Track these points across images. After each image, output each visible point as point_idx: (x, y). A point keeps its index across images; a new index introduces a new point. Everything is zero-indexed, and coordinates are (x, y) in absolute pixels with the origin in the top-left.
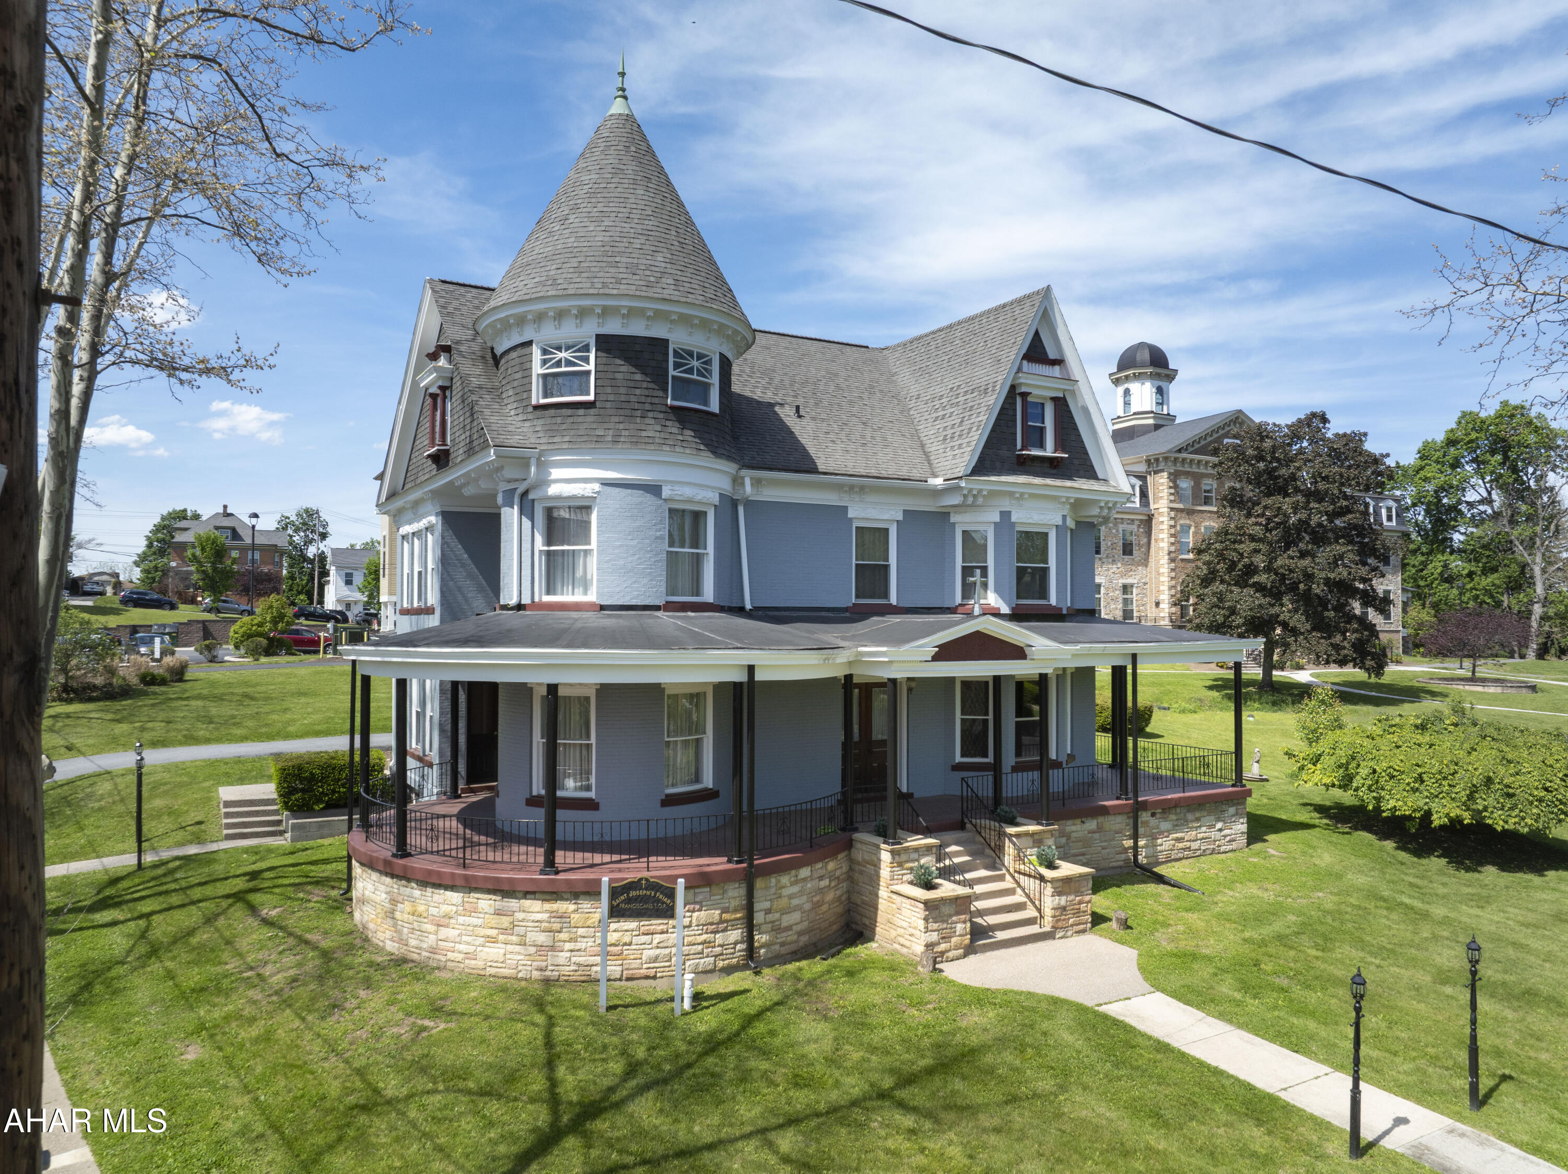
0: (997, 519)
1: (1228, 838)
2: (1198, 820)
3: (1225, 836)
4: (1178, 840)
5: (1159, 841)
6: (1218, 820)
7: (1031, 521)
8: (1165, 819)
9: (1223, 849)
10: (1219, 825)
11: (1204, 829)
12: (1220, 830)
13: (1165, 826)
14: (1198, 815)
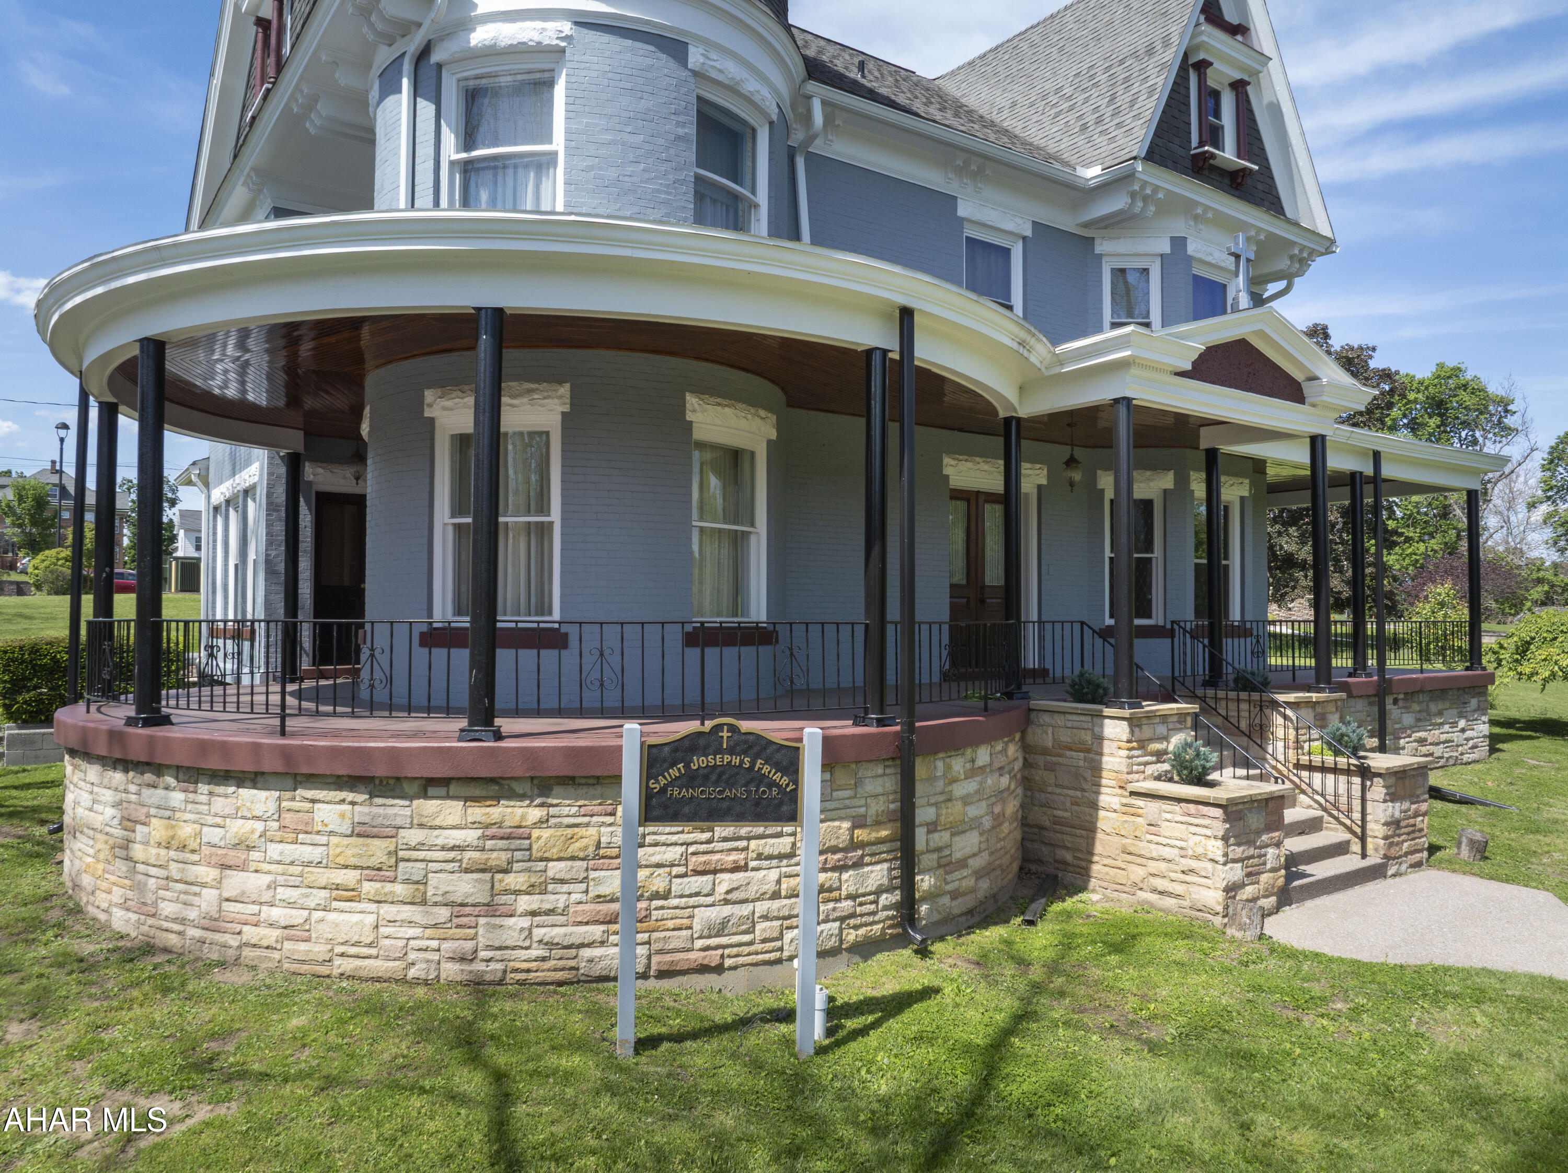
0: (1166, 248)
1: (1471, 743)
2: (1440, 713)
3: (1467, 740)
4: (1422, 741)
5: (1402, 742)
6: (1461, 716)
7: (1209, 259)
8: (1407, 709)
9: (1466, 758)
10: (1462, 723)
11: (1446, 727)
12: (1463, 730)
13: (1408, 719)
14: (1441, 706)
